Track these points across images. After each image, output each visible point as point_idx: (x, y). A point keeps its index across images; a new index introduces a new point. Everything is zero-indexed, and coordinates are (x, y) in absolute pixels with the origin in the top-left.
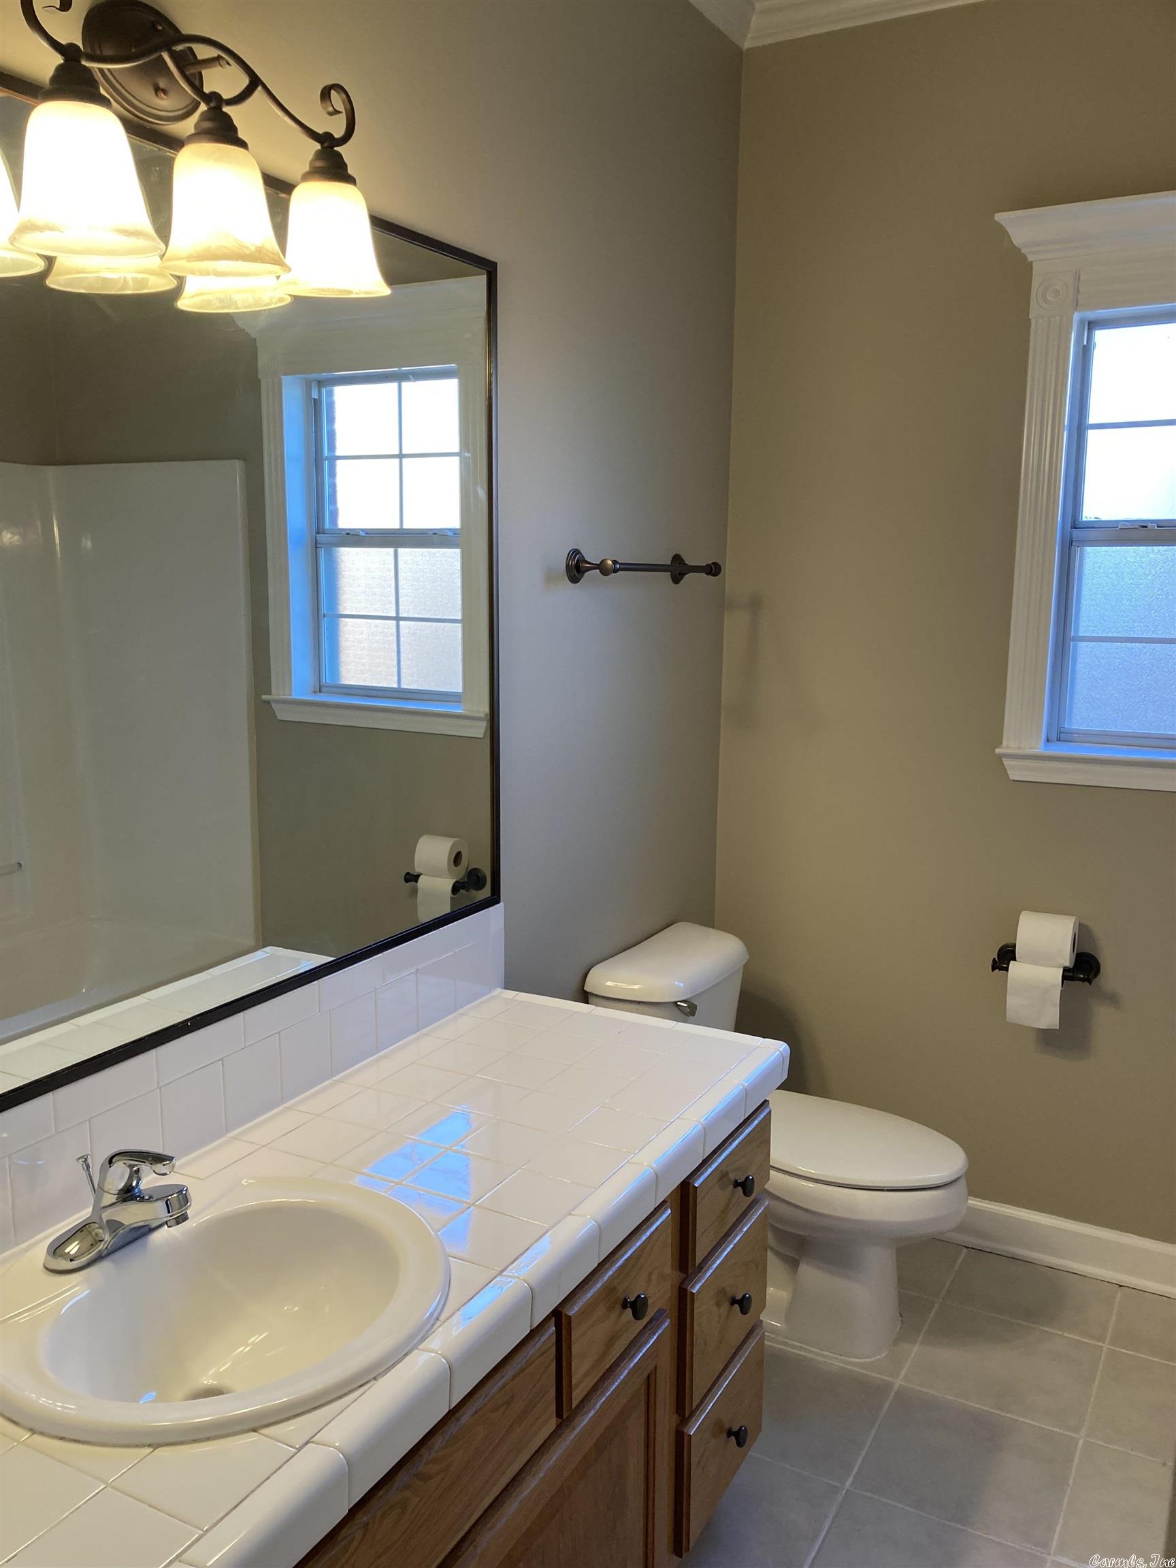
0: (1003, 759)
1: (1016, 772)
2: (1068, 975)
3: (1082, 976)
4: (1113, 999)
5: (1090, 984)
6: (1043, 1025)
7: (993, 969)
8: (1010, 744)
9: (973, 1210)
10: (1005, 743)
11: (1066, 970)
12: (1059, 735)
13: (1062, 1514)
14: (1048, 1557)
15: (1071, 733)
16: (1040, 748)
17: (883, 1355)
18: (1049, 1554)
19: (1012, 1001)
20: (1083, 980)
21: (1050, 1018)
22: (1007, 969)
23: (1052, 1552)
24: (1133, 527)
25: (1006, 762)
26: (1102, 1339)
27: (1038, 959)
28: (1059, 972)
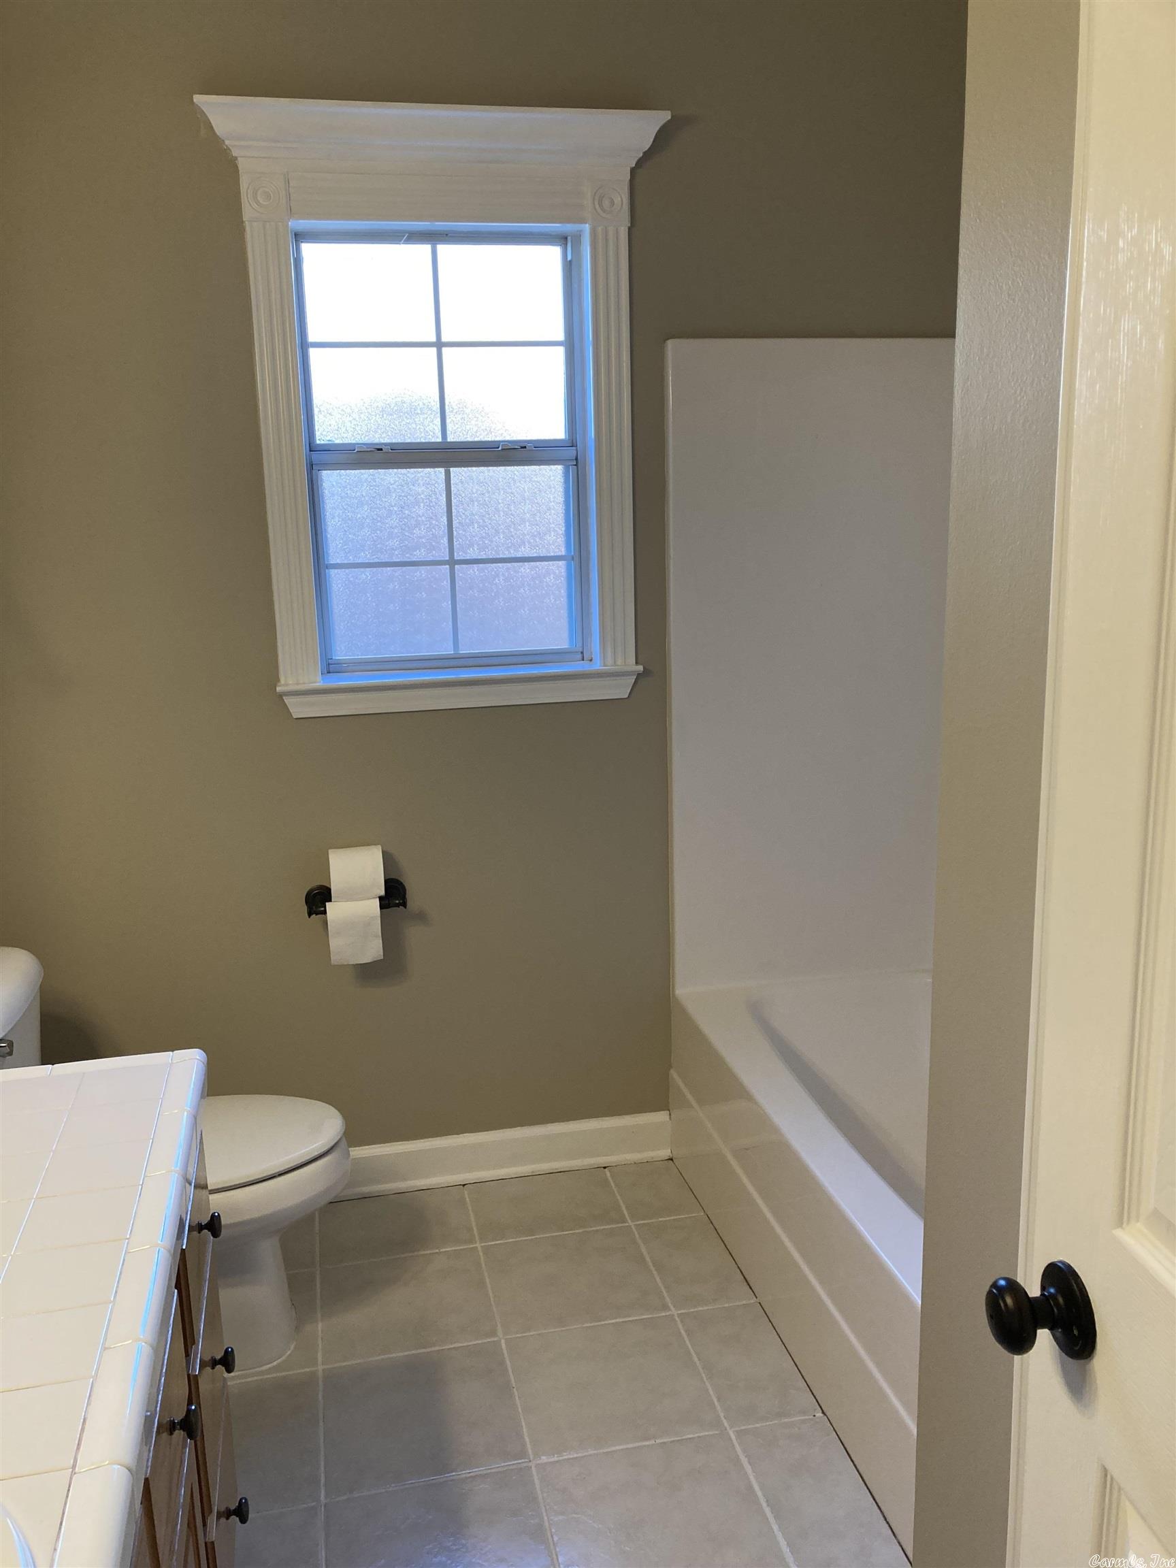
0: (284, 698)
1: (298, 708)
2: (385, 902)
3: (397, 902)
4: (421, 917)
5: (405, 907)
6: (367, 958)
7: (310, 914)
8: (287, 682)
9: (357, 1161)
10: (282, 681)
11: (381, 898)
12: (330, 668)
13: (522, 1417)
14: (530, 1464)
15: (339, 663)
16: (319, 682)
17: (292, 1347)
18: (530, 1461)
19: (335, 943)
20: (398, 905)
21: (373, 950)
22: (325, 912)
23: (531, 1457)
24: (369, 450)
25: (287, 700)
26: (472, 1241)
27: (351, 896)
28: (376, 903)
